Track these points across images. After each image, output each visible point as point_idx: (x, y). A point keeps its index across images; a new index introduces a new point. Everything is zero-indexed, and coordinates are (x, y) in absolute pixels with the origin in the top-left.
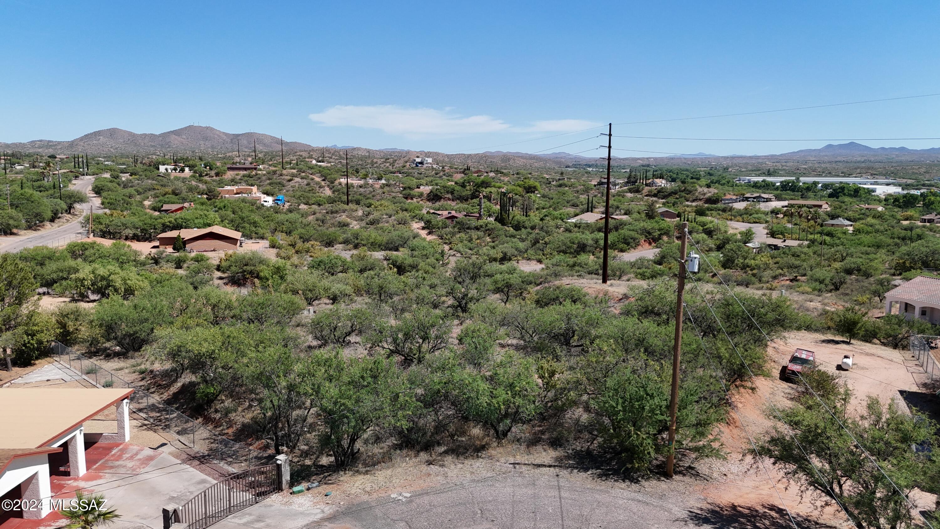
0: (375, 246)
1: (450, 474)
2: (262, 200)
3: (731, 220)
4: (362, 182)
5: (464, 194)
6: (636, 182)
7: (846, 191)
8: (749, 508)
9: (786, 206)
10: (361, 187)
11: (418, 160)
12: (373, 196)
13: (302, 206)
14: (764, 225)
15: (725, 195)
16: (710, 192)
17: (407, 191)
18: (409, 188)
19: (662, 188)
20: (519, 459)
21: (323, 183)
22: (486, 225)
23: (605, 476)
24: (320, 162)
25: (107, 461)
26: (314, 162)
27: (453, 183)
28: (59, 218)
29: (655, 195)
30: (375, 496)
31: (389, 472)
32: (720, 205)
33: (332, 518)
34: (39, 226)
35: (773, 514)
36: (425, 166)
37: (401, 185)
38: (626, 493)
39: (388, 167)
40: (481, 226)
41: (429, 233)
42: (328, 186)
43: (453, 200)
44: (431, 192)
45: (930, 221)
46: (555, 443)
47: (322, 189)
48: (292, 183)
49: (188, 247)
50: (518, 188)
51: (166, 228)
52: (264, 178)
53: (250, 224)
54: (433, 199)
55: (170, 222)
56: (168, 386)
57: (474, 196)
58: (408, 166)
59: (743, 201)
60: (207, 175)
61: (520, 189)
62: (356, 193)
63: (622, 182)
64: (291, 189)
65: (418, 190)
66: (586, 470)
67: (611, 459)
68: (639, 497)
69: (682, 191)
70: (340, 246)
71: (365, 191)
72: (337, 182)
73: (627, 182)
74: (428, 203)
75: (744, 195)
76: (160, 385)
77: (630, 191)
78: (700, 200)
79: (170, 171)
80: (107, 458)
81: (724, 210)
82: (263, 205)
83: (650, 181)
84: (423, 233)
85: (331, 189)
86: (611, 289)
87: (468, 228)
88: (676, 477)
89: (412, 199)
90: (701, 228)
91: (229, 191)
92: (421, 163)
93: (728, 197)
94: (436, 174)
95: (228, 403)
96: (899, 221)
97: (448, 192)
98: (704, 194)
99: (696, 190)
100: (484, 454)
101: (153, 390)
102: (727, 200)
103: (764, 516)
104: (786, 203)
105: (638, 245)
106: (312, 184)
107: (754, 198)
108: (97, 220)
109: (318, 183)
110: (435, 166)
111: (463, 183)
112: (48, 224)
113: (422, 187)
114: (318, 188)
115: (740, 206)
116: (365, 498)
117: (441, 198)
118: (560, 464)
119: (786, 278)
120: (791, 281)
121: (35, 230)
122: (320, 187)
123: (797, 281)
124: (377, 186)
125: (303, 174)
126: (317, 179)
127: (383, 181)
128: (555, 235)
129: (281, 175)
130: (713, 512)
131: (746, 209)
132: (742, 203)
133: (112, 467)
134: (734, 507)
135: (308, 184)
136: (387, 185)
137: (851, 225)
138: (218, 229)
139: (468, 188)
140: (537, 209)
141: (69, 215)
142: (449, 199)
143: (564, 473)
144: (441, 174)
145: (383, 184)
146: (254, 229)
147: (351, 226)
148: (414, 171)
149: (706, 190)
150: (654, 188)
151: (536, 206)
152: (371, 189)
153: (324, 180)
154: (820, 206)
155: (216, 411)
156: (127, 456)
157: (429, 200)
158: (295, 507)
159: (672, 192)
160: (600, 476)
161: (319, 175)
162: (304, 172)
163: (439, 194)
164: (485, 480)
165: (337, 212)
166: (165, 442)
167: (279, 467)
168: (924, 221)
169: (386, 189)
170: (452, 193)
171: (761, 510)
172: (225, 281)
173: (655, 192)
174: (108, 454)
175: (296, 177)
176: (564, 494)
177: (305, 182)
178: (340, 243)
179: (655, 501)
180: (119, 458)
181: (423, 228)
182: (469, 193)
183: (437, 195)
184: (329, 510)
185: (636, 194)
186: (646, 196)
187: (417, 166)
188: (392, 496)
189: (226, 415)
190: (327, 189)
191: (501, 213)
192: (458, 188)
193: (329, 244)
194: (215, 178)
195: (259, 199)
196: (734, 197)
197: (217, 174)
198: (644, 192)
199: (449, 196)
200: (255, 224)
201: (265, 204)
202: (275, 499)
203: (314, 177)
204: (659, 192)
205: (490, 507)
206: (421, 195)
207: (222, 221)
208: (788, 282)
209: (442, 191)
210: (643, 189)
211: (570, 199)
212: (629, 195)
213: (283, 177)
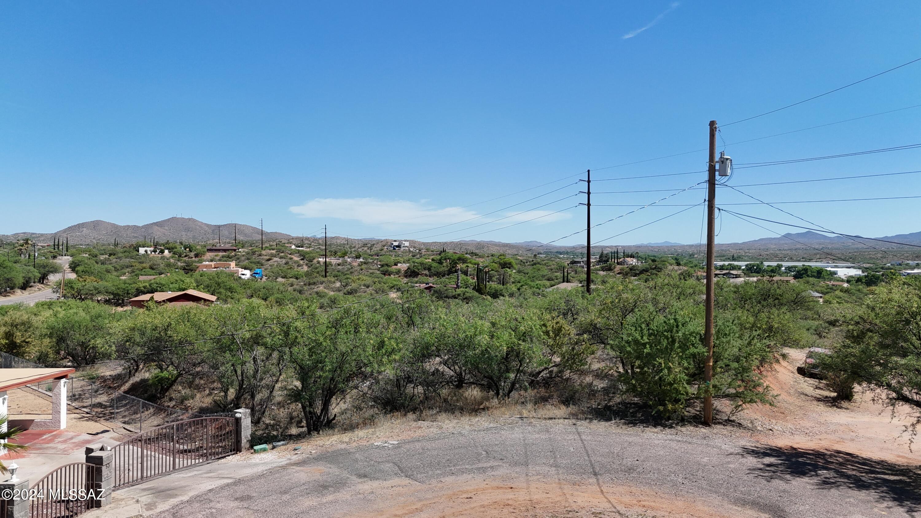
2: (240, 273)
4: (340, 261)
5: (441, 270)
6: (608, 261)
7: (809, 273)
10: (339, 265)
11: (396, 243)
12: (351, 273)
13: (280, 279)
15: (695, 271)
16: (680, 270)
17: (385, 268)
18: (387, 265)
19: (634, 266)
21: (301, 262)
22: (464, 294)
24: (299, 247)
26: (293, 247)
27: (430, 261)
28: (31, 287)
29: (627, 273)
30: (354, 444)
34: (9, 293)
36: (402, 249)
37: (379, 263)
38: (661, 435)
39: (366, 251)
40: (459, 295)
42: (307, 264)
43: (430, 276)
44: (409, 268)
46: (567, 402)
47: (300, 267)
48: (270, 263)
49: (161, 307)
50: (494, 264)
51: (139, 292)
52: (243, 258)
53: (226, 289)
54: (410, 276)
55: (144, 287)
56: (119, 387)
57: (450, 272)
58: (385, 249)
60: (186, 256)
61: (496, 265)
62: (334, 270)
63: (594, 260)
64: (270, 268)
65: (395, 267)
66: (608, 420)
67: (637, 412)
69: (653, 269)
71: (343, 269)
72: (315, 261)
73: (599, 261)
74: (405, 280)
76: (110, 387)
77: (603, 269)
79: (149, 253)
82: (240, 278)
83: (621, 260)
85: (309, 266)
87: (447, 297)
88: (716, 426)
89: (390, 275)
91: (206, 265)
92: (399, 246)
93: (698, 273)
94: (413, 256)
95: (185, 392)
97: (425, 269)
99: (667, 267)
101: (101, 392)
104: (755, 279)
106: (290, 263)
107: (723, 274)
108: (69, 284)
109: (296, 262)
110: (411, 249)
111: (440, 260)
112: (19, 291)
113: (399, 265)
114: (296, 267)
116: (342, 447)
117: (418, 274)
121: (5, 296)
122: (298, 266)
124: (355, 264)
125: (282, 254)
126: (296, 258)
127: (361, 260)
129: (260, 255)
130: (772, 450)
133: (39, 449)
134: (794, 449)
135: (286, 262)
136: (365, 263)
137: (821, 297)
138: (193, 292)
139: (445, 264)
140: (513, 283)
141: (42, 285)
142: (426, 275)
143: (582, 423)
145: (361, 262)
146: (230, 294)
148: (392, 253)
149: (676, 267)
150: (626, 266)
151: (512, 280)
152: (349, 267)
153: (302, 259)
155: (171, 399)
156: (60, 440)
157: (406, 277)
158: (256, 461)
159: (644, 270)
160: (626, 424)
161: (298, 254)
162: (283, 252)
163: (416, 270)
165: (314, 284)
166: (108, 429)
167: (238, 421)
169: (364, 266)
170: (429, 269)
173: (627, 270)
175: (275, 257)
176: (586, 438)
177: (284, 261)
182: (446, 269)
183: (414, 272)
185: (609, 272)
186: (618, 273)
187: (394, 249)
189: (182, 402)
190: (305, 267)
191: (478, 284)
192: (435, 265)
194: (194, 259)
195: (237, 272)
197: (196, 256)
198: (616, 270)
199: (427, 272)
201: (243, 277)
202: (231, 459)
203: (292, 256)
204: (631, 270)
205: (496, 449)
206: (398, 272)
207: (198, 286)
209: (420, 267)
210: (615, 268)
211: (545, 274)
212: (602, 273)
213: (261, 257)
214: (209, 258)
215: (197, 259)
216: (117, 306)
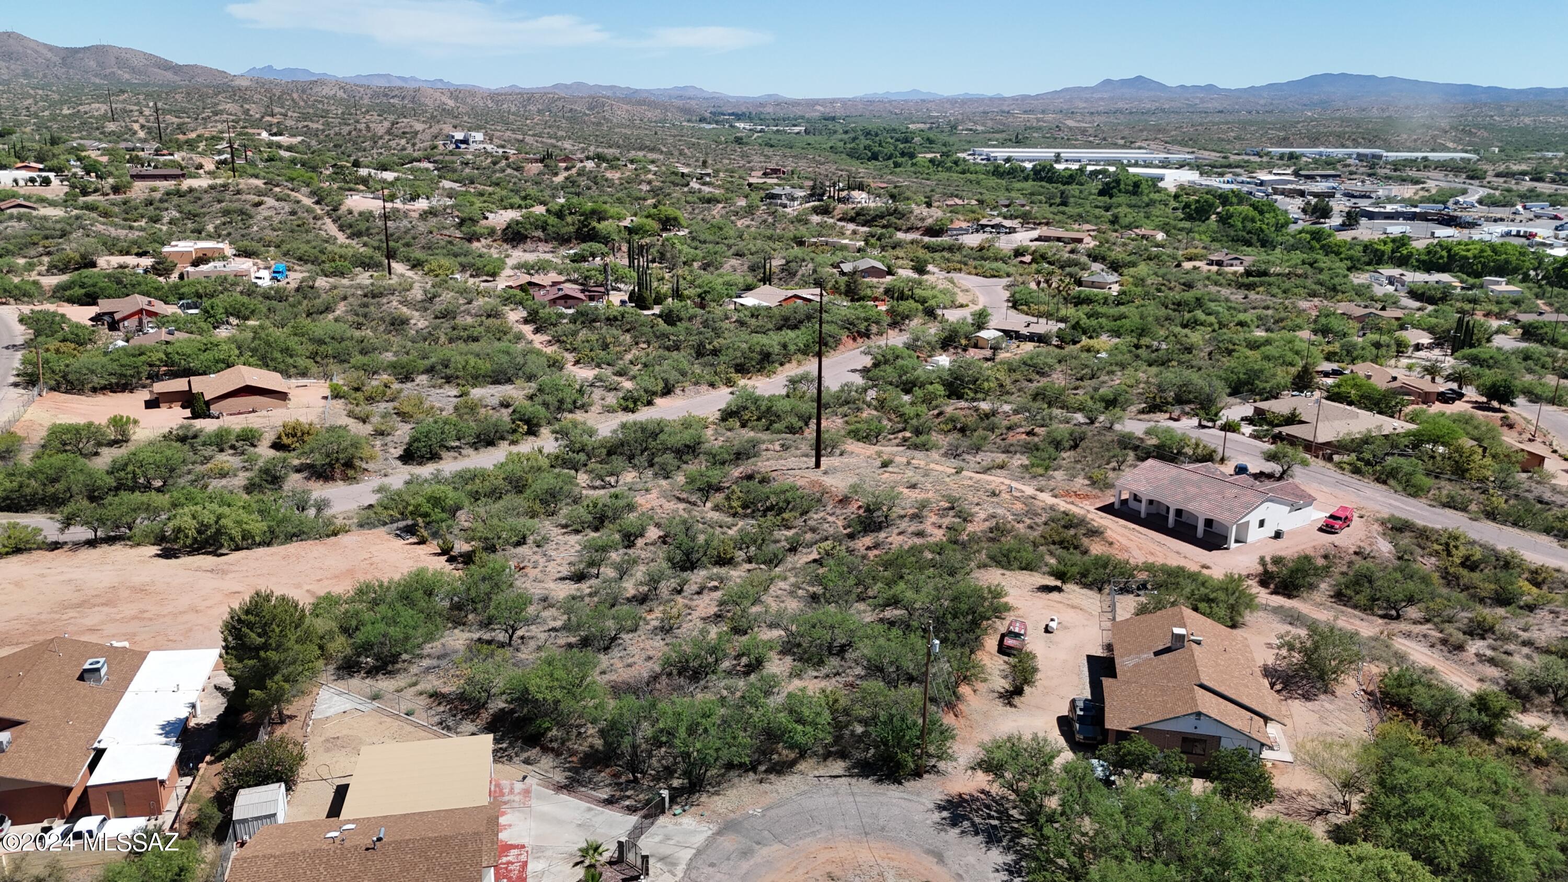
0: (478, 379)
1: (780, 790)
2: (253, 275)
3: (960, 270)
4: (386, 206)
5: (563, 230)
6: (823, 194)
7: (1122, 186)
8: (969, 795)
9: (1036, 240)
10: (387, 217)
11: (459, 136)
12: (414, 238)
13: (322, 282)
14: (1005, 281)
15: (952, 221)
16: (931, 216)
17: (468, 227)
18: (471, 219)
19: (862, 209)
20: (821, 772)
21: (318, 210)
23: (880, 781)
24: (275, 134)
26: (264, 135)
27: (543, 211)
29: (852, 220)
31: (734, 791)
32: (945, 239)
33: (719, 833)
35: (983, 796)
37: (457, 213)
38: (897, 794)
39: (404, 149)
40: (615, 319)
41: (537, 331)
42: (329, 214)
43: (546, 242)
44: (508, 225)
45: (1219, 263)
46: (843, 755)
47: (319, 223)
48: (263, 211)
49: (214, 409)
50: (649, 221)
52: (206, 198)
54: (513, 240)
56: (475, 713)
57: (581, 235)
58: (441, 148)
59: (977, 231)
60: (96, 191)
61: (653, 224)
63: (803, 194)
65: (484, 222)
66: (867, 777)
67: (883, 765)
68: (905, 795)
69: (891, 215)
70: (422, 379)
71: (397, 228)
72: (343, 209)
73: (811, 195)
74: (505, 246)
75: (978, 220)
76: (462, 711)
77: (816, 211)
78: (918, 229)
79: (21, 183)
81: (950, 249)
82: (255, 285)
83: (844, 194)
84: (528, 329)
85: (334, 221)
86: (828, 481)
87: (594, 319)
88: (925, 776)
89: (478, 240)
90: (920, 307)
91: (182, 254)
92: (465, 141)
93: (957, 224)
94: (495, 163)
95: (555, 732)
96: (1179, 265)
97: (536, 228)
98: (923, 220)
99: (911, 212)
100: (795, 769)
101: (461, 716)
102: (955, 229)
103: (977, 799)
104: (1035, 234)
105: (838, 342)
106: (300, 213)
107: (992, 227)
109: (309, 210)
110: (489, 147)
111: (560, 210)
113: (491, 217)
114: (311, 221)
115: (973, 240)
116: (732, 815)
117: (526, 237)
118: (849, 774)
119: (1022, 430)
120: (1028, 434)
122: (314, 218)
123: (1034, 435)
124: (415, 215)
125: (278, 190)
126: (308, 202)
127: (423, 205)
128: (726, 334)
129: (238, 192)
130: (948, 801)
131: (981, 249)
132: (975, 235)
133: (505, 803)
134: (960, 795)
135: (293, 213)
136: (431, 213)
137: (1116, 283)
139: (569, 219)
142: (540, 240)
143: (854, 781)
144: (504, 163)
145: (424, 210)
147: (413, 322)
148: (454, 158)
149: (925, 211)
150: (851, 206)
152: (405, 222)
153: (317, 203)
154: (1080, 241)
155: (550, 741)
156: (507, 790)
157: (506, 241)
158: (685, 826)
159: (877, 216)
160: (877, 781)
161: (307, 191)
162: (277, 185)
163: (522, 230)
164: (805, 793)
165: (381, 295)
166: (524, 773)
167: (663, 799)
168: (1211, 263)
169: (433, 221)
170: (544, 229)
171: (976, 794)
172: (305, 474)
173: (852, 213)
175: (266, 195)
176: (859, 799)
177: (287, 207)
178: (423, 373)
179: (914, 798)
181: (526, 321)
182: (571, 229)
183: (519, 233)
184: (714, 828)
185: (825, 217)
186: (840, 220)
187: (458, 147)
188: (750, 812)
189: (562, 743)
190: (328, 221)
191: (640, 289)
192: (552, 220)
193: (407, 377)
194: (112, 196)
195: (247, 274)
196: (964, 225)
197: (116, 189)
198: (836, 213)
199: (539, 233)
200: (287, 351)
201: (259, 282)
202: (662, 820)
203: (298, 196)
204: (858, 214)
205: (815, 814)
206: (492, 232)
208: (1024, 436)
209: (527, 225)
210: (834, 209)
212: (816, 219)
213: (244, 197)
214: (143, 196)
215: (119, 198)
216: (123, 391)
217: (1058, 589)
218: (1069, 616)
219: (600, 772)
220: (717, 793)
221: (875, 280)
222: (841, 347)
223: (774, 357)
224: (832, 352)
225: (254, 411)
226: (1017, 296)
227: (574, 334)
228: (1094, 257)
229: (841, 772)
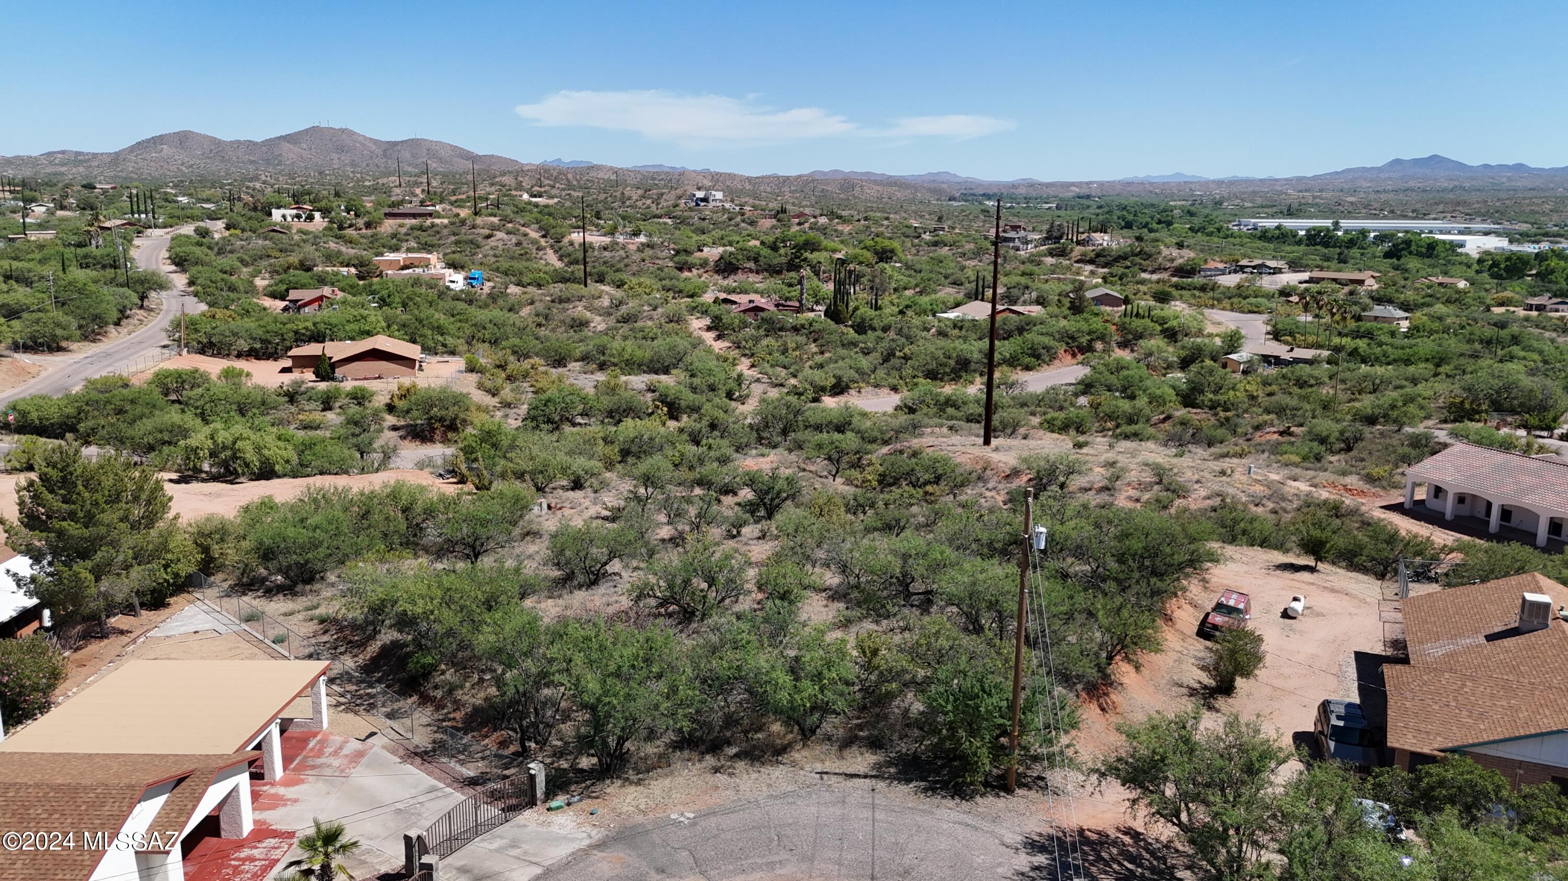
0: (632, 366)
1: (742, 788)
2: (447, 279)
3: (1213, 307)
4: (607, 240)
5: (775, 262)
6: (1061, 237)
7: (1413, 248)
8: (1099, 833)
9: (1306, 282)
10: (605, 249)
11: (700, 194)
12: (626, 266)
13: (513, 289)
14: (1265, 317)
15: (1206, 261)
16: (1182, 257)
17: (682, 258)
18: (685, 251)
19: (1104, 250)
20: (829, 766)
21: (543, 242)
22: (811, 325)
23: (932, 790)
24: (535, 196)
25: (306, 757)
26: (526, 196)
27: (757, 243)
28: (128, 317)
29: (1091, 262)
30: (651, 816)
31: (667, 782)
32: (1197, 280)
33: (600, 846)
34: (99, 334)
35: (1127, 839)
36: (711, 205)
37: (672, 246)
38: (954, 815)
39: (649, 207)
40: (803, 326)
41: (719, 338)
42: (552, 247)
43: (757, 273)
44: (721, 258)
45: (1540, 308)
46: (875, 744)
47: (541, 253)
48: (492, 242)
49: (339, 373)
50: (865, 252)
51: (301, 338)
52: (445, 232)
53: (433, 328)
54: (724, 271)
55: (306, 328)
56: (363, 645)
57: (793, 266)
58: (682, 205)
59: (1235, 272)
60: (351, 226)
61: (868, 254)
62: (597, 259)
63: (1037, 237)
64: (491, 253)
65: (698, 254)
66: (908, 781)
67: (942, 767)
68: (969, 819)
69: (1136, 255)
70: (576, 366)
71: (613, 257)
72: (566, 241)
73: (1047, 238)
74: (716, 276)
75: (1238, 261)
76: (350, 642)
77: (1051, 253)
78: (1166, 269)
79: (289, 219)
80: (304, 753)
81: (1203, 289)
82: (448, 288)
83: (1084, 236)
84: (709, 337)
85: (556, 252)
86: (995, 457)
87: (781, 329)
88: (1020, 792)
89: (690, 270)
90: (1159, 328)
91: (391, 262)
92: (705, 200)
93: (1211, 265)
94: (730, 219)
95: (450, 675)
96: (1488, 309)
97: (749, 259)
98: (1172, 260)
99: (1159, 253)
100: (784, 758)
101: (342, 649)
102: (1210, 270)
103: (1115, 843)
104: (1306, 276)
105: (1053, 357)
106: (525, 245)
107: (1254, 267)
108: (192, 325)
109: (534, 242)
110: (727, 205)
111: (775, 243)
112: (111, 328)
113: (706, 249)
114: (534, 251)
115: (1230, 280)
116: (640, 818)
117: (738, 269)
118: (878, 773)
119: (1274, 430)
120: (1281, 434)
121: (94, 341)
122: (538, 249)
124: (633, 247)
125: (510, 225)
126: (534, 235)
127: (642, 239)
128: (921, 342)
129: (474, 227)
130: (1051, 838)
131: (1239, 287)
132: (1233, 275)
133: (313, 767)
134: (1081, 831)
135: (519, 244)
136: (648, 246)
137: (1406, 318)
138: (383, 343)
139: (782, 251)
140: (896, 290)
141: (142, 312)
142: (751, 271)
143: (881, 785)
144: (739, 219)
145: (643, 244)
146: (440, 338)
147: (592, 325)
148: (693, 214)
149: (1175, 252)
150: (1091, 248)
151: (894, 285)
152: (622, 253)
153: (544, 236)
154: (1361, 282)
155: (436, 687)
156: (331, 750)
157: (717, 272)
158: (554, 829)
159: (1120, 257)
160: (925, 790)
161: (537, 226)
162: (511, 222)
163: (734, 261)
164: (785, 795)
165: (568, 300)
166: (374, 730)
167: (532, 778)
168: (1530, 308)
169: (649, 252)
170: (756, 260)
171: (1113, 834)
172: (401, 433)
173: (1092, 255)
174: (305, 748)
175: (498, 230)
176: (880, 815)
177: (514, 240)
178: (576, 361)
179: (986, 825)
180: (320, 754)
181: (709, 329)
182: (784, 260)
183: (731, 263)
184: (597, 835)
185: (1061, 260)
186: (1077, 262)
187: (698, 205)
188: (673, 816)
189: (450, 692)
190: (550, 252)
191: (835, 302)
192: (765, 252)
193: (560, 362)
194: (364, 231)
195: (442, 278)
196: (1221, 266)
197: (368, 225)
198: (1073, 254)
199: (752, 265)
200: (440, 330)
201: (452, 286)
202: (528, 815)
203: (528, 230)
204: (1098, 255)
205: (789, 832)
206: (704, 264)
207: (389, 326)
208: (1276, 436)
209: (740, 257)
210: (1072, 250)
211: (949, 271)
212: (1049, 260)
213: (476, 231)
214: (390, 230)
215: (369, 232)
216: (268, 359)
217: (1312, 570)
218: (1323, 601)
219: (486, 737)
220: (639, 783)
221: (1108, 309)
222: (1057, 362)
223: (973, 366)
224: (1046, 367)
225: (379, 378)
226: (1280, 326)
227: (757, 340)
228: (1379, 300)
229: (862, 770)
